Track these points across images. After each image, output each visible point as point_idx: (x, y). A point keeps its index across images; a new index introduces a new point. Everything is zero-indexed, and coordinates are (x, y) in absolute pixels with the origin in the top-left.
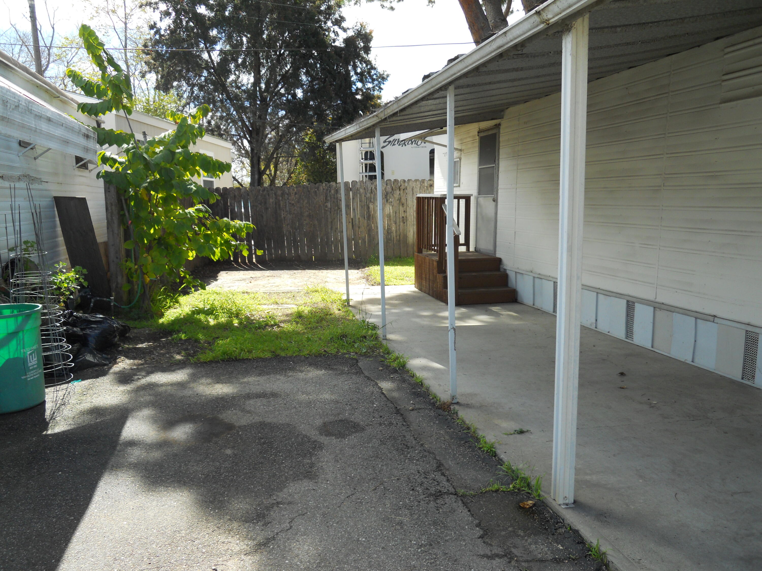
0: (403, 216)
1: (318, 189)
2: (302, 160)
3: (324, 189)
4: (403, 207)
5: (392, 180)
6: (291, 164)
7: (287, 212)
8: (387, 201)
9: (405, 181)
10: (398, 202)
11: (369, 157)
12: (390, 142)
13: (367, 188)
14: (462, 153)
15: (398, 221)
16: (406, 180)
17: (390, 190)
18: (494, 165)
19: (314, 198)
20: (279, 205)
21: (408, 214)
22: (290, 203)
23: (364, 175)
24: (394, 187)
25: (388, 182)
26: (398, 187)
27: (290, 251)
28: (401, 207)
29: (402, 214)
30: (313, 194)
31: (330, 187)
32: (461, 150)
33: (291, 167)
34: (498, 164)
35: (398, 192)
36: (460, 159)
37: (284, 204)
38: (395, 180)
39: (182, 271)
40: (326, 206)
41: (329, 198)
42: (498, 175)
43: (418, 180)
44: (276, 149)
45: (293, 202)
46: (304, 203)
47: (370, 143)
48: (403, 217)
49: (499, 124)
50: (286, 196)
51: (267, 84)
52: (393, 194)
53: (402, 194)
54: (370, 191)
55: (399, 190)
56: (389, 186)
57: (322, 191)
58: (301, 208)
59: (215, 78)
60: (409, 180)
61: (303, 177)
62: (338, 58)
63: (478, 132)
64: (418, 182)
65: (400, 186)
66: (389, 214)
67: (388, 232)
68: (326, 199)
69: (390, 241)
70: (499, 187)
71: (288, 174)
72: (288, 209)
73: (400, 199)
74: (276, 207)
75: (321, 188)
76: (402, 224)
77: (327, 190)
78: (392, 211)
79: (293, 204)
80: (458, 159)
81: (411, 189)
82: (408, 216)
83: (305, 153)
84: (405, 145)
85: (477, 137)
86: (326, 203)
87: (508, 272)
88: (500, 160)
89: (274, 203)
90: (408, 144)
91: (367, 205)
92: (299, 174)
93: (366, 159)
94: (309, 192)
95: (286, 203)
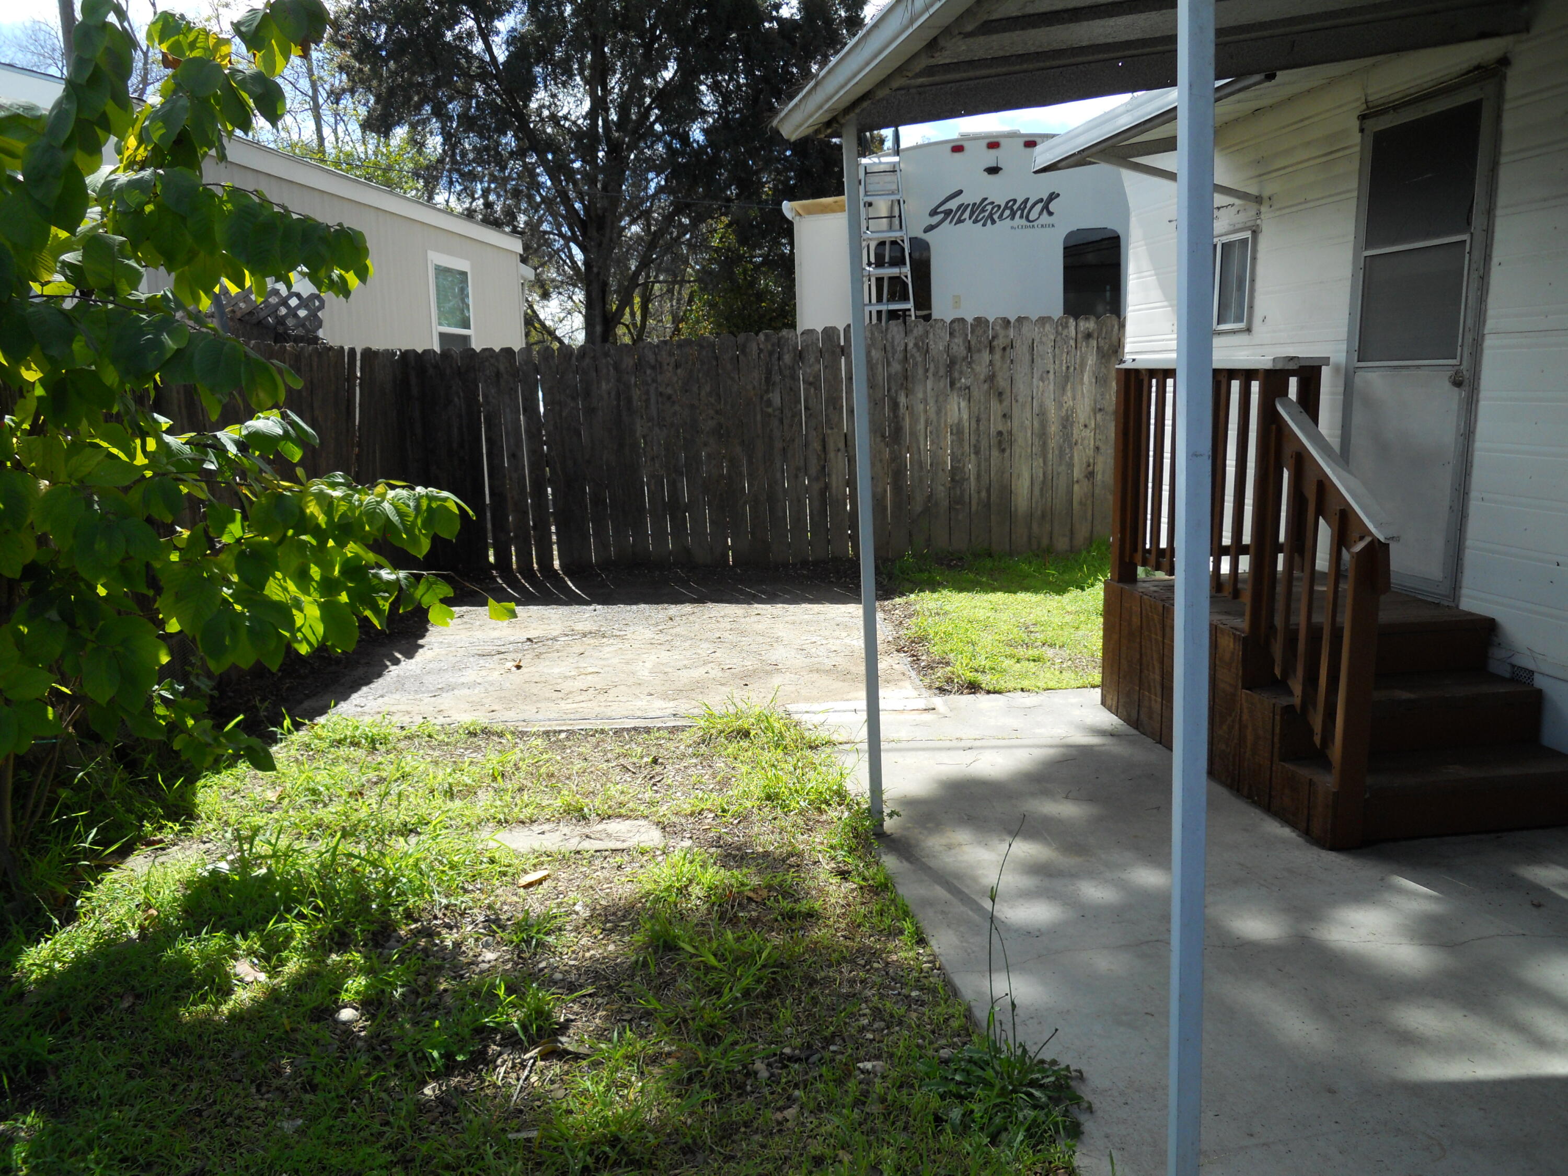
0: (1000, 429)
1: (743, 352)
2: (703, 290)
3: (761, 350)
4: (1001, 401)
5: (970, 320)
6: (679, 300)
7: (650, 419)
8: (952, 384)
9: (1009, 322)
10: (986, 386)
11: (887, 259)
12: (948, 213)
13: (893, 347)
14: (1263, 209)
15: (984, 443)
16: (1012, 320)
17: (962, 351)
18: (1465, 237)
19: (733, 379)
20: (629, 401)
21: (1016, 423)
22: (661, 394)
23: (875, 309)
24: (973, 343)
25: (956, 325)
26: (986, 342)
27: (660, 534)
28: (994, 404)
29: (996, 425)
30: (729, 367)
31: (780, 343)
32: (1258, 200)
33: (678, 308)
34: (1489, 232)
35: (986, 356)
36: (1255, 233)
37: (644, 397)
38: (980, 322)
39: (163, 699)
40: (769, 403)
41: (777, 378)
42: (1484, 279)
43: (1049, 318)
44: (645, 264)
45: (669, 391)
46: (703, 393)
47: (891, 217)
48: (1000, 433)
49: (1504, 61)
50: (649, 372)
51: (623, 110)
52: (970, 363)
53: (998, 364)
54: (899, 356)
55: (991, 352)
56: (958, 340)
57: (755, 356)
58: (692, 407)
59: (502, 100)
60: (1020, 320)
61: (705, 328)
62: (787, 44)
63: (1363, 118)
64: (1048, 327)
65: (994, 338)
66: (958, 424)
67: (953, 480)
68: (768, 379)
69: (958, 507)
70: (1490, 324)
71: (673, 322)
72: (654, 412)
73: (991, 378)
74: (618, 406)
75: (754, 346)
76: (995, 453)
77: (771, 354)
78: (965, 416)
79: (669, 397)
80: (1248, 234)
81: (1025, 349)
82: (1014, 431)
83: (710, 273)
84: (993, 222)
85: (1357, 138)
86: (767, 391)
87: (1540, 682)
88: (1499, 212)
89: (613, 394)
90: (1000, 217)
91: (890, 398)
92: (698, 321)
93: (880, 263)
94: (717, 358)
95: (647, 393)
